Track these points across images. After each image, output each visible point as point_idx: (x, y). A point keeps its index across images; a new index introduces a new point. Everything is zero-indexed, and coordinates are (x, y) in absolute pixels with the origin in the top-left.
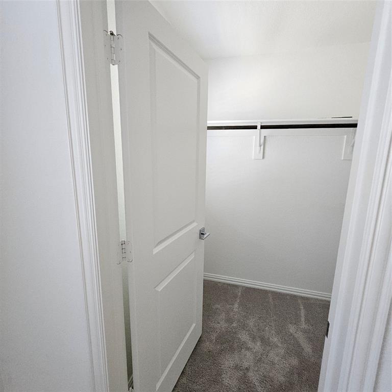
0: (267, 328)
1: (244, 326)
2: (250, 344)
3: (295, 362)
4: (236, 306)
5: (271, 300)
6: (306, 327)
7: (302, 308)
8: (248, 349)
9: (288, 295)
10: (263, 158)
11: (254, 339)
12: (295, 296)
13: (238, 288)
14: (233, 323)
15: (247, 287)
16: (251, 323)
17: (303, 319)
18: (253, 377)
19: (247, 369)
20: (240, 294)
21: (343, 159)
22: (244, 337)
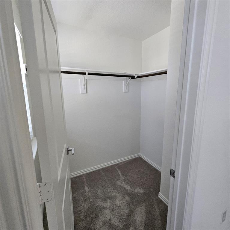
0: (108, 190)
1: (97, 197)
2: (105, 205)
3: (127, 198)
4: (86, 188)
5: (103, 174)
6: (124, 178)
7: (118, 170)
8: (105, 208)
9: (109, 167)
10: (87, 93)
11: (105, 201)
12: (112, 166)
13: (82, 177)
14: (89, 200)
15: (87, 174)
16: (99, 192)
17: (121, 175)
18: (115, 221)
19: (110, 220)
20: (85, 180)
21: (123, 92)
22: (100, 203)
